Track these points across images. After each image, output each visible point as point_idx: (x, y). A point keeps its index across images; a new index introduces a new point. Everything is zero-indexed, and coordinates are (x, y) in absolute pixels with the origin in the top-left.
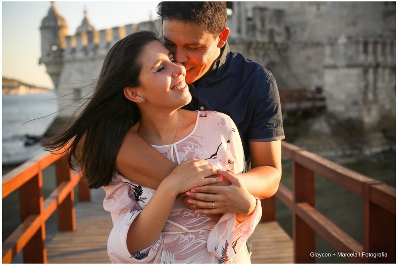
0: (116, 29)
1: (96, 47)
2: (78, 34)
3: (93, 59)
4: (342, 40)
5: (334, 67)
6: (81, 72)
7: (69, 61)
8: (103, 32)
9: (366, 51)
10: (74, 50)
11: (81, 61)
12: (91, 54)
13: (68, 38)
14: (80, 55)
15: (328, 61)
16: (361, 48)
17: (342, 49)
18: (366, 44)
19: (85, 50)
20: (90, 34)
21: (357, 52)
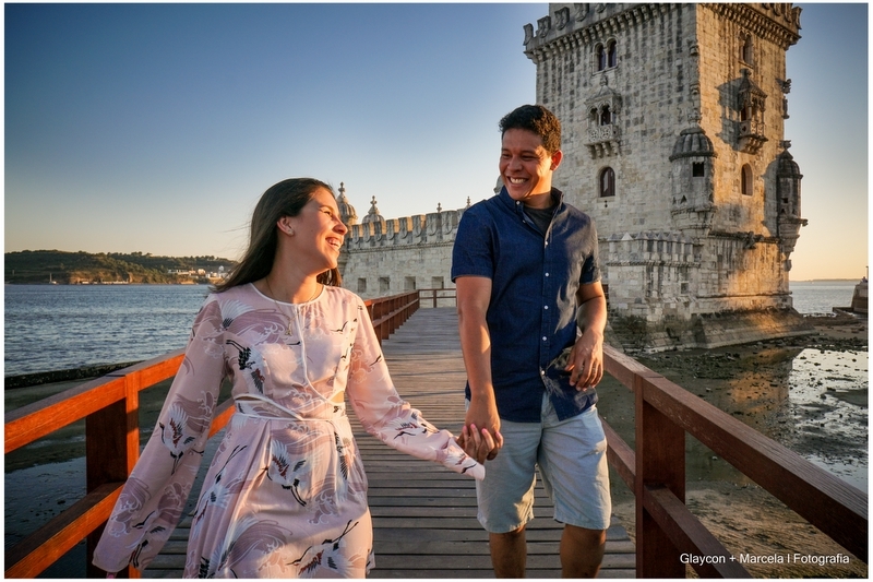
0: (403, 220)
1: (384, 237)
2: (365, 225)
3: (379, 250)
4: (627, 237)
5: (618, 264)
6: (367, 263)
7: (356, 251)
8: (391, 222)
9: (650, 249)
10: (361, 240)
11: (367, 251)
12: (378, 245)
13: (356, 227)
14: (366, 245)
15: (612, 258)
16: (646, 245)
17: (625, 245)
18: (650, 242)
19: (371, 239)
20: (378, 224)
21: (641, 250)
